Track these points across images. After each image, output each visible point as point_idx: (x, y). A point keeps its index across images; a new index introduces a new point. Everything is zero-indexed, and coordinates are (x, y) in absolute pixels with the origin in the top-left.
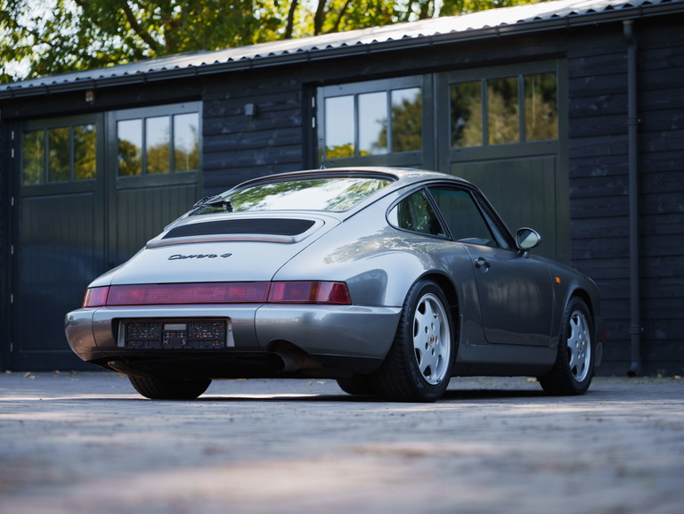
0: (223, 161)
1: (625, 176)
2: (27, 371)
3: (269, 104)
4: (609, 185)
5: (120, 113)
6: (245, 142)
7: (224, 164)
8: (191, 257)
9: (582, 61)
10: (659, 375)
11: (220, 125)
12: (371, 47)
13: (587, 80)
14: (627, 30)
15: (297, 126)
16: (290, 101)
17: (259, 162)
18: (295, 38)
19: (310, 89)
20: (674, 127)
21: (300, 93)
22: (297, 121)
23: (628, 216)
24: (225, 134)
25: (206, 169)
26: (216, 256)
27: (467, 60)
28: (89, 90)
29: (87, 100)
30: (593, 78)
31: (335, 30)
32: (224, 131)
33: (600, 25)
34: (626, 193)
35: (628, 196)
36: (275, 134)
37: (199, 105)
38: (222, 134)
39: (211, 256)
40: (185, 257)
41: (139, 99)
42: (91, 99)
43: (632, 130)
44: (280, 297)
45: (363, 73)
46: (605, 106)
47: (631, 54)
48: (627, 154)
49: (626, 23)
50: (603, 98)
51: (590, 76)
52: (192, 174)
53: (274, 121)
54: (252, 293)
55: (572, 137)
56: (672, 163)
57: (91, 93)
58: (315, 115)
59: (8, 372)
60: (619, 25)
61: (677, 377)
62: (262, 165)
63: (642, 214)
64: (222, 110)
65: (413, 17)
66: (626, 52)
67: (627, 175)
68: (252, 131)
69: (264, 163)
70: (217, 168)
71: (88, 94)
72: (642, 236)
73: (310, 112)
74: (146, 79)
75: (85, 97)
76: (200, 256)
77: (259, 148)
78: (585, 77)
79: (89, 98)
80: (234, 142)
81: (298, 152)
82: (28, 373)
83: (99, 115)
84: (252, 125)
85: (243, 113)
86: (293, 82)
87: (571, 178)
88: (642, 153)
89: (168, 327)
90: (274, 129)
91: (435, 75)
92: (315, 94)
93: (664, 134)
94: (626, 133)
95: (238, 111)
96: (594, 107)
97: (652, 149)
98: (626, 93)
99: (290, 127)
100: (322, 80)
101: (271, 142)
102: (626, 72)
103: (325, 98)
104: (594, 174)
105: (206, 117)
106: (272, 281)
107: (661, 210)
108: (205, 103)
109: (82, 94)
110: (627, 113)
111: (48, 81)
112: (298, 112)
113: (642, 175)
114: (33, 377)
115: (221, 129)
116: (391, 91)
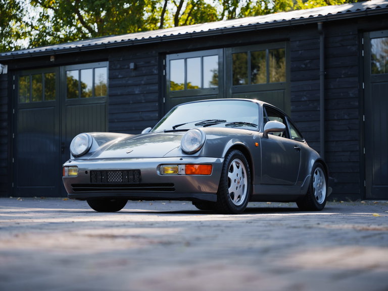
0: (119, 92)
1: (318, 100)
2: (19, 197)
3: (142, 63)
4: (311, 105)
5: (68, 67)
6: (130, 82)
7: (119, 93)
9: (298, 42)
10: (334, 201)
11: (117, 74)
12: (193, 35)
13: (300, 52)
14: (320, 27)
15: (156, 74)
16: (153, 62)
17: (137, 92)
18: (165, 28)
19: (163, 56)
20: (343, 76)
21: (157, 58)
22: (156, 72)
23: (319, 121)
24: (120, 78)
25: (110, 96)
27: (240, 42)
28: (52, 55)
29: (51, 60)
30: (303, 51)
31: (185, 24)
32: (120, 76)
33: (307, 24)
34: (318, 109)
35: (319, 110)
36: (145, 78)
37: (107, 63)
38: (118, 78)
41: (77, 60)
42: (53, 60)
43: (322, 78)
45: (189, 48)
46: (309, 65)
47: (321, 39)
48: (319, 90)
49: (319, 23)
50: (308, 61)
51: (301, 50)
52: (103, 98)
53: (144, 72)
55: (292, 81)
56: (342, 94)
57: (53, 57)
58: (165, 69)
59: (11, 197)
60: (316, 25)
61: (342, 202)
62: (138, 94)
63: (326, 120)
64: (118, 66)
65: (225, 18)
66: (319, 38)
67: (319, 100)
68: (133, 77)
69: (139, 93)
70: (116, 95)
71: (51, 57)
72: (326, 131)
73: (163, 68)
74: (80, 50)
75: (49, 59)
77: (136, 85)
78: (299, 51)
79: (52, 59)
80: (124, 82)
81: (156, 87)
82: (19, 198)
83: (57, 68)
84: (133, 74)
85: (129, 68)
86: (154, 52)
87: (292, 102)
88: (326, 89)
90: (144, 76)
91: (225, 49)
92: (165, 58)
93: (338, 80)
94: (319, 79)
95: (127, 67)
96: (303, 66)
97: (332, 87)
98: (319, 59)
99: (153, 75)
100: (168, 51)
101: (143, 82)
102: (319, 49)
103: (170, 60)
104: (303, 100)
105: (111, 70)
107: (336, 118)
108: (110, 62)
109: (48, 57)
110: (319, 69)
111: (37, 50)
112: (156, 67)
113: (326, 100)
114: (21, 200)
115: (118, 75)
116: (203, 57)
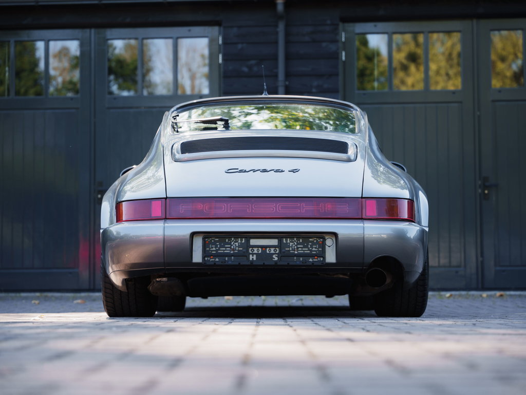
8: (254, 171)
9: (235, 30)
13: (240, 46)
14: (280, 8)
26: (282, 171)
30: (245, 45)
39: (277, 171)
40: (245, 171)
44: (375, 214)
46: (255, 69)
47: (281, 27)
50: (253, 62)
51: (242, 43)
54: (345, 209)
60: (273, 4)
66: (276, 26)
76: (265, 171)
78: (238, 43)
89: (253, 242)
91: (93, 30)
96: (245, 69)
98: (276, 59)
102: (276, 43)
106: (362, 198)
110: (277, 76)
116: (49, 40)
